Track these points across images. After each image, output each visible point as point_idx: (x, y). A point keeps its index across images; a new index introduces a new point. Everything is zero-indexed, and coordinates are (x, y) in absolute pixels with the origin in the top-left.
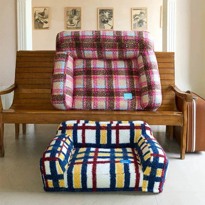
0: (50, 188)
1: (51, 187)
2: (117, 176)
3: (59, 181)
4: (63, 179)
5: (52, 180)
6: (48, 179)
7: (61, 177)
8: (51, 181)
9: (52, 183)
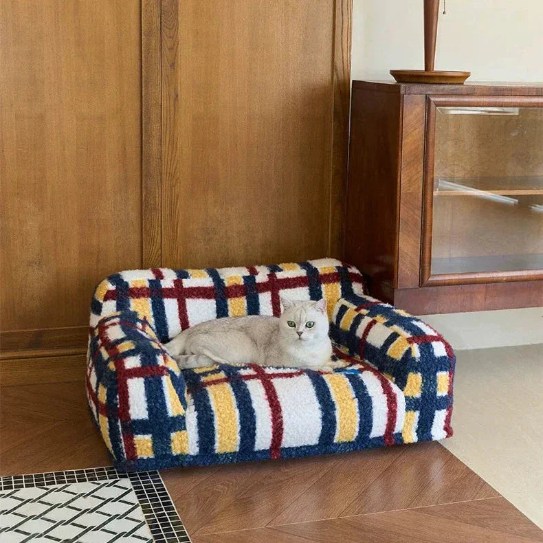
0: (142, 459)
1: (145, 458)
2: (337, 406)
3: (173, 435)
4: (185, 429)
5: (151, 435)
6: (138, 434)
7: (179, 423)
8: (148, 437)
9: (150, 445)
